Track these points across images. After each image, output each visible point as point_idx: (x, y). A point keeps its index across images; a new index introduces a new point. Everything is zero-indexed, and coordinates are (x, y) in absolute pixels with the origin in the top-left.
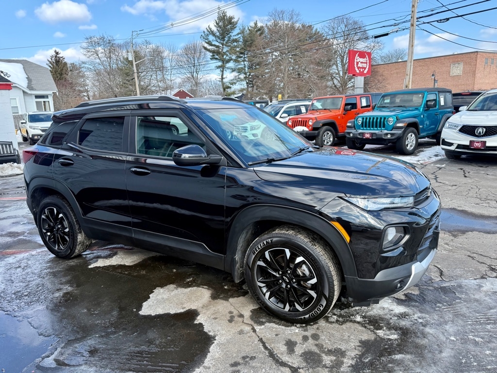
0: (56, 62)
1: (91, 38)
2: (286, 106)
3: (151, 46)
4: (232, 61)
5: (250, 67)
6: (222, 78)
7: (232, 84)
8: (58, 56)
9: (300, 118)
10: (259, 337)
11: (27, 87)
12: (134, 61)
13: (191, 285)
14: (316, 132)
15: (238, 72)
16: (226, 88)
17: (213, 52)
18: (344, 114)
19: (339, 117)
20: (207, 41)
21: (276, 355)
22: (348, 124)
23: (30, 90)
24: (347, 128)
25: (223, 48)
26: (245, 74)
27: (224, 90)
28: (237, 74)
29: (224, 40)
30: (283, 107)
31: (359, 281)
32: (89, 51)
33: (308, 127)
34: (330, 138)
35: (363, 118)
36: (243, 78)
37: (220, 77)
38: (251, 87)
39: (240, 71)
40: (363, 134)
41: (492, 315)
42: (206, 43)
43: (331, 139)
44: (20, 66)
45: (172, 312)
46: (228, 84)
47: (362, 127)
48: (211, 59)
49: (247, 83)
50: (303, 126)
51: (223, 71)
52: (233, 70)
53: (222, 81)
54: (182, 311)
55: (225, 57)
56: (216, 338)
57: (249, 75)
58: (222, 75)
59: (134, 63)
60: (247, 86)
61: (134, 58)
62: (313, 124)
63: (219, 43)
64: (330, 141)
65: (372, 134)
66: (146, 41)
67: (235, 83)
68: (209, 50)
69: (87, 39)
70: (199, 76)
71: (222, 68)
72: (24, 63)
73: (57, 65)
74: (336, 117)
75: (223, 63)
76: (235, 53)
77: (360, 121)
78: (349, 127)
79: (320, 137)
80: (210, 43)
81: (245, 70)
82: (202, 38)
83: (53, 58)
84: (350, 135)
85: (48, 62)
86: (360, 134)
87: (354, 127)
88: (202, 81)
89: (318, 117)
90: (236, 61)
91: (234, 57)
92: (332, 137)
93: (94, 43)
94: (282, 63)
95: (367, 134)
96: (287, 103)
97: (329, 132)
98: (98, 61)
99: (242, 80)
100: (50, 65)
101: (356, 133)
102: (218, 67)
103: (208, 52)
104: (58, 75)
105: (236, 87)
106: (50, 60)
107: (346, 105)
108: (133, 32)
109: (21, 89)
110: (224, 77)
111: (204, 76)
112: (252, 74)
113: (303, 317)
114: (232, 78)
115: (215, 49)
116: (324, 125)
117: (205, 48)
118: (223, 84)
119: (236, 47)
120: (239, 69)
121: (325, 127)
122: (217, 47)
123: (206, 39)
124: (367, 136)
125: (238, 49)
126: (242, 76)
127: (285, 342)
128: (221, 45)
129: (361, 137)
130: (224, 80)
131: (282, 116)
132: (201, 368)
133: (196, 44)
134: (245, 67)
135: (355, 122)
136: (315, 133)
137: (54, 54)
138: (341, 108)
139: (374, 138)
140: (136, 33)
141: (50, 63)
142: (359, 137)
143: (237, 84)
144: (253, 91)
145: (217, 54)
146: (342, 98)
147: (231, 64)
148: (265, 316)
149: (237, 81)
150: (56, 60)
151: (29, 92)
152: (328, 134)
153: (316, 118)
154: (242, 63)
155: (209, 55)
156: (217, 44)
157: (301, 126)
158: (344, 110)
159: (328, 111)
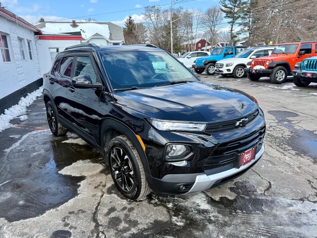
0: (129, 23)
1: (147, 7)
2: (256, 50)
3: (183, 10)
4: (240, 18)
5: (254, 22)
6: (232, 30)
7: (238, 34)
8: (131, 19)
9: (260, 59)
10: (100, 200)
11: (109, 39)
12: (171, 21)
13: (99, 162)
14: (271, 70)
15: (244, 26)
16: (233, 37)
17: (227, 12)
18: (298, 57)
19: (293, 60)
20: (224, 5)
21: (97, 214)
22: (296, 65)
23: (111, 40)
24: (294, 68)
25: (235, 9)
26: (249, 27)
27: (232, 38)
28: (243, 27)
29: (236, 4)
30: (253, 51)
31: (152, 178)
32: (146, 16)
33: (265, 67)
34: (282, 75)
35: (308, 61)
36: (247, 30)
37: (230, 30)
38: (253, 36)
39: (245, 25)
40: (306, 74)
41: (275, 230)
42: (223, 6)
43: (284, 76)
44: (107, 26)
45: (73, 175)
46: (235, 34)
47: (307, 68)
48: (225, 17)
49: (250, 33)
50: (262, 65)
51: (232, 25)
52: (240, 24)
53: (231, 32)
54: (79, 175)
55: (235, 15)
56: (79, 195)
57: (252, 27)
58: (232, 28)
59: (171, 22)
60: (250, 35)
61: (171, 19)
62: (269, 64)
63: (232, 5)
64: (282, 78)
65: (313, 74)
66: (180, 7)
67: (240, 34)
68: (224, 11)
69: (145, 8)
70: (215, 29)
71: (232, 23)
72: (109, 24)
73: (129, 24)
74: (290, 59)
75: (233, 19)
76: (243, 12)
77: (306, 63)
78: (297, 68)
79: (273, 74)
80: (226, 6)
81: (249, 24)
82: (221, 2)
83: (128, 21)
84: (295, 74)
85: (125, 23)
86: (303, 73)
87: (300, 67)
88: (218, 32)
89: (274, 59)
90: (243, 18)
91: (242, 15)
92: (284, 75)
93: (149, 10)
94: (276, 18)
95: (309, 74)
96: (257, 48)
97: (282, 71)
98: (151, 22)
99: (246, 31)
100: (126, 25)
101: (300, 72)
102: (229, 23)
103: (223, 12)
104: (130, 31)
105: (241, 36)
106: (126, 22)
107: (301, 50)
108: (172, 1)
109: (106, 39)
110: (233, 29)
111: (219, 29)
112: (254, 27)
113: (128, 195)
114: (239, 30)
115: (229, 10)
116: (278, 65)
117: (222, 10)
118: (232, 34)
119: (244, 7)
120: (244, 23)
121: (278, 67)
122: (231, 8)
123: (224, 4)
124: (309, 75)
125: (245, 9)
126: (246, 28)
127: (110, 208)
128: (233, 7)
129: (304, 76)
130: (232, 32)
131: (251, 58)
132: (55, 209)
133: (216, 8)
134: (249, 22)
135: (302, 64)
136: (269, 71)
137: (129, 18)
138: (296, 53)
139: (314, 77)
140: (174, 2)
141: (126, 23)
142: (302, 76)
143: (241, 34)
144: (254, 38)
145: (230, 14)
146: (298, 44)
147: (239, 21)
148: (116, 190)
149: (242, 32)
150: (129, 22)
151: (110, 41)
152: (281, 72)
153: (272, 60)
154: (248, 19)
155: (224, 14)
156: (230, 6)
157: (260, 65)
158: (299, 54)
159: (285, 54)
